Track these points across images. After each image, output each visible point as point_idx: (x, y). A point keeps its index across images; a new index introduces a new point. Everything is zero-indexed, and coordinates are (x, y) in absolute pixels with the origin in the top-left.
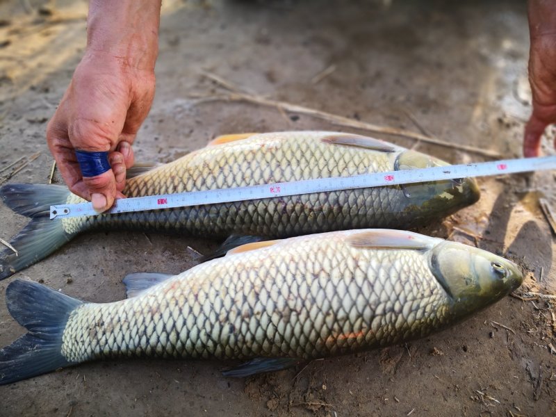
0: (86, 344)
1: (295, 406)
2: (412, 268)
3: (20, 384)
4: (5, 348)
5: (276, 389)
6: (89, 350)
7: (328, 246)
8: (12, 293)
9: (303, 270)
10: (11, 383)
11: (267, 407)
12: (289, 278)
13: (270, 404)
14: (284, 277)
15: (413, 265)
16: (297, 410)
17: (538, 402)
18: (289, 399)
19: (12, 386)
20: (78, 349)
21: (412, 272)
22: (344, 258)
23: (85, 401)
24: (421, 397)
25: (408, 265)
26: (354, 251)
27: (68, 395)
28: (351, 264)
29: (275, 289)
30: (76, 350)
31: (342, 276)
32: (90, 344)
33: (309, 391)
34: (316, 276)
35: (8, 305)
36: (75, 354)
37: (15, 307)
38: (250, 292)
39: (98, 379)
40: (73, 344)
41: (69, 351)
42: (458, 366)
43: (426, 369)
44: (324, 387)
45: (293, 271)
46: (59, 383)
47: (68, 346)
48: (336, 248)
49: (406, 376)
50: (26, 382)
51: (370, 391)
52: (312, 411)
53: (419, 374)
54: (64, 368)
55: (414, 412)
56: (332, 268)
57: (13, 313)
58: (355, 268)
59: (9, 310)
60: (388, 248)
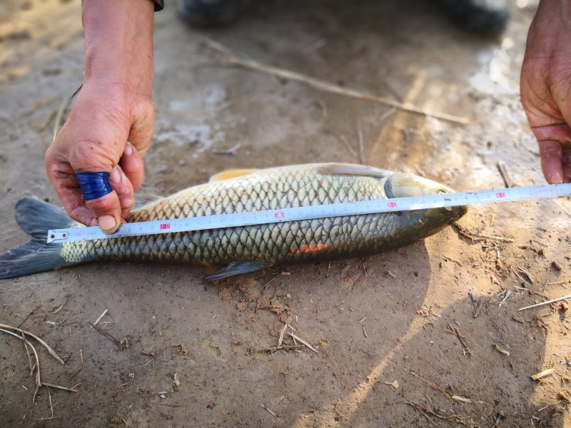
0: (83, 248)
1: (262, 309)
2: (367, 190)
3: (23, 279)
4: (12, 250)
5: (246, 295)
6: (85, 252)
7: (298, 172)
8: (21, 207)
9: (274, 189)
10: (15, 277)
11: (237, 308)
12: (262, 195)
13: (240, 306)
14: (258, 195)
15: (369, 187)
16: (263, 311)
17: (476, 320)
18: (257, 303)
19: (15, 280)
20: (76, 251)
21: (367, 192)
22: (310, 181)
23: (79, 294)
24: (373, 309)
25: (364, 187)
26: (319, 177)
27: (64, 289)
28: (316, 185)
29: (250, 202)
30: (74, 252)
31: (307, 194)
32: (87, 247)
33: (275, 297)
34: (285, 193)
35: (16, 217)
36: (73, 256)
37: (22, 218)
38: (228, 205)
39: (91, 277)
40: (72, 248)
41: (67, 253)
42: (409, 287)
43: (380, 287)
44: (289, 295)
45: (266, 190)
46: (58, 279)
47: (67, 250)
48: (305, 174)
49: (362, 292)
50: (28, 277)
51: (329, 302)
52: (276, 313)
53: (373, 291)
54: (62, 268)
55: (366, 320)
56: (299, 188)
57: (20, 223)
58: (318, 188)
59: (17, 220)
60: (348, 175)
